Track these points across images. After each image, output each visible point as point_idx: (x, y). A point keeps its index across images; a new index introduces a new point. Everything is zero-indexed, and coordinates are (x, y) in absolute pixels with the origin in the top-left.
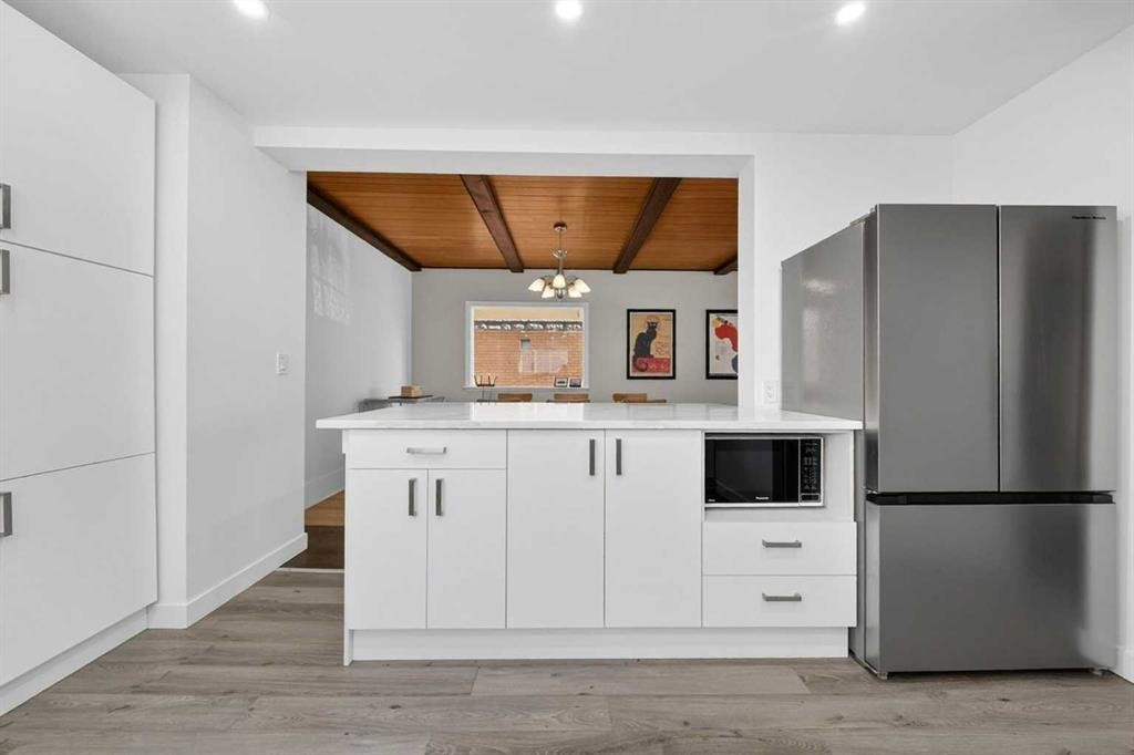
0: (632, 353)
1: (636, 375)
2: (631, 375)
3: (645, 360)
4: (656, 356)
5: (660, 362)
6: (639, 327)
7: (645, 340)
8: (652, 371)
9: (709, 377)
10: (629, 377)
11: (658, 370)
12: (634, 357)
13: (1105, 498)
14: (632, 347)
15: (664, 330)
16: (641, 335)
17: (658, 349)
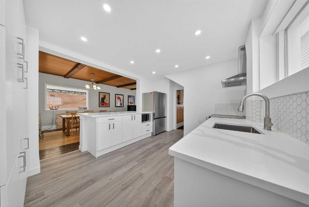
0: (100, 102)
1: (102, 106)
2: (100, 106)
3: (103, 103)
4: (106, 102)
5: (106, 103)
6: (102, 96)
7: (103, 99)
8: (105, 105)
9: (116, 106)
10: (99, 107)
11: (106, 105)
12: (101, 103)
13: (165, 117)
14: (100, 100)
15: (107, 97)
16: (102, 98)
17: (106, 101)
